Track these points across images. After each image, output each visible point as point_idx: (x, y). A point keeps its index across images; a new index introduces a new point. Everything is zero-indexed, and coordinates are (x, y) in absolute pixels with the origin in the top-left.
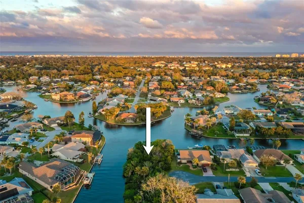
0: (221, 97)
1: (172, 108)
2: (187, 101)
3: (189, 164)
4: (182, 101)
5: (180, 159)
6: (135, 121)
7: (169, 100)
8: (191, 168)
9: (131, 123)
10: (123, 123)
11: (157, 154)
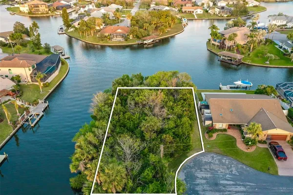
0: (254, 6)
1: (184, 21)
2: (207, 11)
3: (232, 133)
4: (200, 11)
5: (211, 119)
6: (126, 39)
7: (180, 11)
8: (241, 146)
9: (120, 42)
10: (107, 42)
11: (157, 110)
